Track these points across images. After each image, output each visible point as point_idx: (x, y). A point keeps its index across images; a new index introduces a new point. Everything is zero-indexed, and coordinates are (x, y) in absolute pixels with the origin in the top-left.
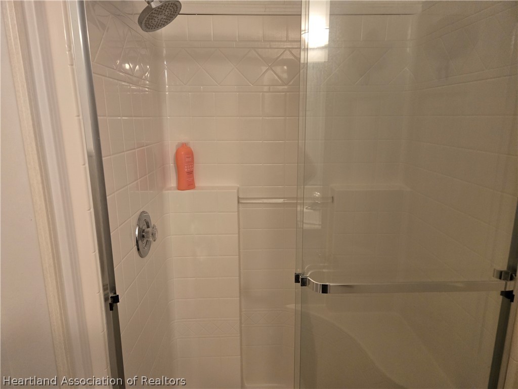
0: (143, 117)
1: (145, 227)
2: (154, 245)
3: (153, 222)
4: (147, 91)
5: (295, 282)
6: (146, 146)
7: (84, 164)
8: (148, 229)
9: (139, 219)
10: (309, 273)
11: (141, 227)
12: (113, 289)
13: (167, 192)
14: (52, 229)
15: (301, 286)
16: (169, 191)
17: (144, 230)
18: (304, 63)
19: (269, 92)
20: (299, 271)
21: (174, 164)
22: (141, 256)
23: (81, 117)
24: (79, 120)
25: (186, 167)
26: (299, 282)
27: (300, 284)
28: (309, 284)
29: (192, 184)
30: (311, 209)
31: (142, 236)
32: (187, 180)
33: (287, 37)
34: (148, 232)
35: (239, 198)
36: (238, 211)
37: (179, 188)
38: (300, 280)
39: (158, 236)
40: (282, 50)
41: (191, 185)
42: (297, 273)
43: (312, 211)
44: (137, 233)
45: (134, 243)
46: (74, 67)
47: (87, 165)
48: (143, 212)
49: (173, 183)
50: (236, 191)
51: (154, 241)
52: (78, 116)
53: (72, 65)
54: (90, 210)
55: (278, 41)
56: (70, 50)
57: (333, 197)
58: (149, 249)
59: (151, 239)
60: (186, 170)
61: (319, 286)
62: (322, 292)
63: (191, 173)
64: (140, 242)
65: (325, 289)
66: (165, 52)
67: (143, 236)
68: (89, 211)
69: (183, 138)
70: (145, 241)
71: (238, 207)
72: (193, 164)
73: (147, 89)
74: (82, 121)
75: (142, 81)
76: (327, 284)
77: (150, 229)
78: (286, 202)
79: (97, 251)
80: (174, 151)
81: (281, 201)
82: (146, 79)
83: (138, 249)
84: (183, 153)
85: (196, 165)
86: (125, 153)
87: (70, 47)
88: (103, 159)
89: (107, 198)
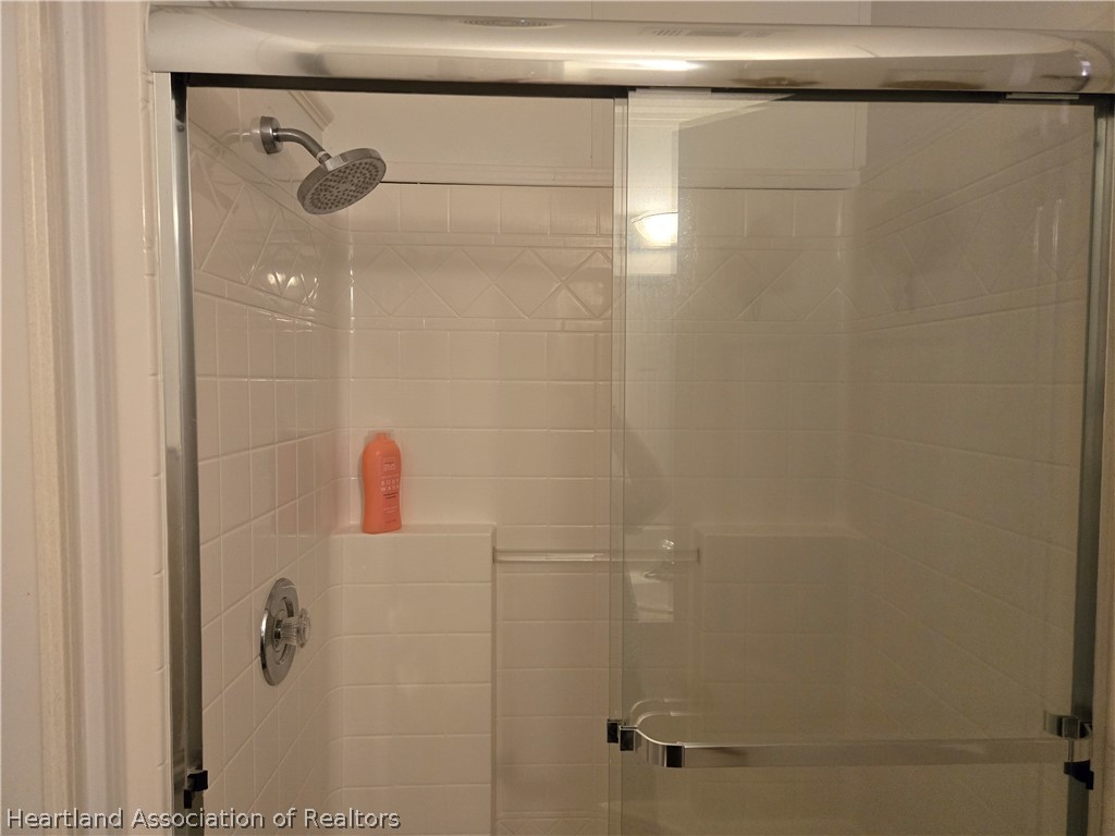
0: (298, 378)
1: (282, 615)
2: (300, 656)
3: (302, 604)
4: (309, 328)
5: (609, 741)
6: (299, 437)
7: (157, 474)
8: (291, 619)
9: (271, 597)
10: (640, 720)
11: (274, 615)
12: (197, 757)
13: (337, 536)
14: (70, 615)
15: (622, 750)
16: (343, 536)
17: (279, 622)
18: (620, 277)
19: (563, 331)
20: (617, 716)
21: (359, 476)
22: (270, 682)
23: (160, 377)
24: (156, 382)
25: (383, 483)
26: (617, 742)
27: (618, 745)
28: (639, 744)
29: (395, 520)
30: (657, 577)
31: (275, 634)
32: (384, 512)
33: (598, 227)
34: (288, 627)
35: (494, 551)
36: (494, 580)
37: (367, 527)
38: (621, 736)
39: (312, 635)
40: (589, 253)
41: (392, 522)
42: (612, 718)
43: (659, 582)
44: (264, 627)
45: (256, 650)
46: (157, 278)
47: (163, 475)
48: (282, 580)
49: (353, 516)
50: (489, 535)
51: (302, 646)
52: (155, 374)
53: (153, 275)
54: (159, 572)
55: (580, 235)
56: (151, 247)
57: (698, 551)
58: (290, 666)
59: (294, 643)
60: (383, 489)
61: (660, 749)
62: (668, 766)
63: (393, 496)
64: (269, 649)
65: (674, 757)
66: (351, 252)
67: (278, 636)
68: (158, 576)
69: (381, 422)
70: (281, 647)
71: (494, 572)
72: (399, 478)
73: (310, 324)
74: (161, 384)
75: (302, 307)
76: (678, 744)
77: (293, 620)
78: (598, 560)
79: (167, 667)
80: (360, 450)
81: (589, 557)
82: (309, 303)
83: (264, 666)
84: (377, 453)
85: (404, 479)
86: (252, 452)
87: (151, 241)
88: (200, 464)
89: (201, 548)
